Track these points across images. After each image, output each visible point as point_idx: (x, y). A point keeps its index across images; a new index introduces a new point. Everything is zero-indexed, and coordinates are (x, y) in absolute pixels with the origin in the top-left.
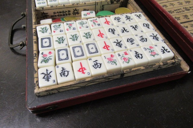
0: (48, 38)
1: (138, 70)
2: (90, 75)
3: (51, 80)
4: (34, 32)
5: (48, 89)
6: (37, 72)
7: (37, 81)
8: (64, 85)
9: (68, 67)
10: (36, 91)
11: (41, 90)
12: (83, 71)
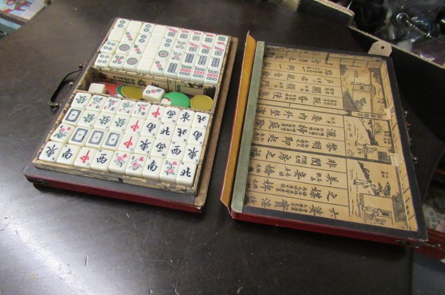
0: (78, 111)
1: (138, 181)
2: (88, 167)
3: (52, 156)
4: (71, 97)
5: (44, 163)
6: (45, 143)
7: (40, 153)
8: (59, 166)
9: (74, 150)
10: (34, 161)
11: (38, 162)
12: (85, 160)
